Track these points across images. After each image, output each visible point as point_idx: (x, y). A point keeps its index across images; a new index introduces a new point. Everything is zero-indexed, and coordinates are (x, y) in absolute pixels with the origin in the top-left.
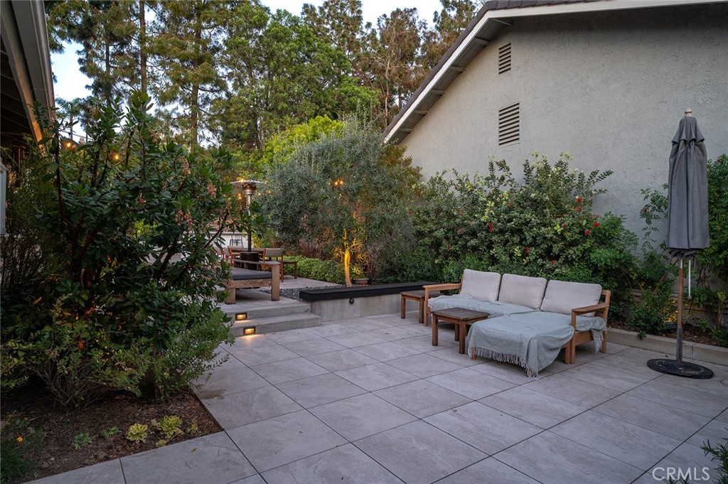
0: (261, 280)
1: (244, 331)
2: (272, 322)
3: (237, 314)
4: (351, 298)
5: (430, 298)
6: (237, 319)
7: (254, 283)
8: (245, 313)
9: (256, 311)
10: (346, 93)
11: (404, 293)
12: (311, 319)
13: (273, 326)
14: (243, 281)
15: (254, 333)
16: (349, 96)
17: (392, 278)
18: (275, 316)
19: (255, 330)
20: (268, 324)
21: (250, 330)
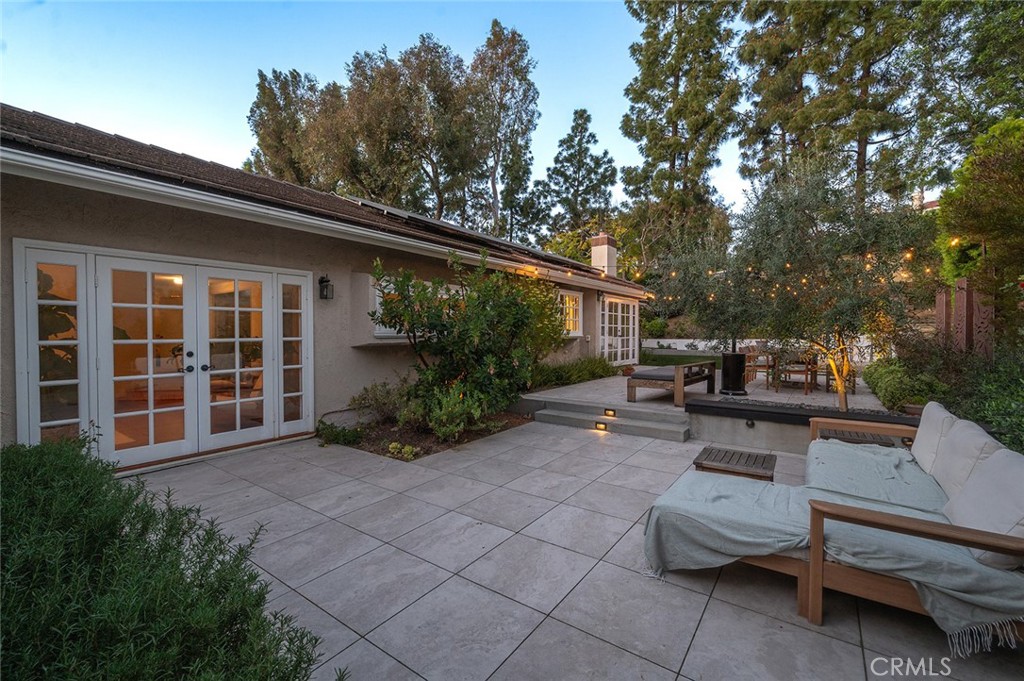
0: (661, 383)
1: (597, 425)
2: (625, 424)
3: (608, 410)
4: (750, 420)
6: (606, 415)
8: (615, 411)
9: (624, 410)
12: (672, 432)
14: (643, 381)
15: (605, 429)
19: (607, 426)
20: (622, 425)
21: (602, 426)
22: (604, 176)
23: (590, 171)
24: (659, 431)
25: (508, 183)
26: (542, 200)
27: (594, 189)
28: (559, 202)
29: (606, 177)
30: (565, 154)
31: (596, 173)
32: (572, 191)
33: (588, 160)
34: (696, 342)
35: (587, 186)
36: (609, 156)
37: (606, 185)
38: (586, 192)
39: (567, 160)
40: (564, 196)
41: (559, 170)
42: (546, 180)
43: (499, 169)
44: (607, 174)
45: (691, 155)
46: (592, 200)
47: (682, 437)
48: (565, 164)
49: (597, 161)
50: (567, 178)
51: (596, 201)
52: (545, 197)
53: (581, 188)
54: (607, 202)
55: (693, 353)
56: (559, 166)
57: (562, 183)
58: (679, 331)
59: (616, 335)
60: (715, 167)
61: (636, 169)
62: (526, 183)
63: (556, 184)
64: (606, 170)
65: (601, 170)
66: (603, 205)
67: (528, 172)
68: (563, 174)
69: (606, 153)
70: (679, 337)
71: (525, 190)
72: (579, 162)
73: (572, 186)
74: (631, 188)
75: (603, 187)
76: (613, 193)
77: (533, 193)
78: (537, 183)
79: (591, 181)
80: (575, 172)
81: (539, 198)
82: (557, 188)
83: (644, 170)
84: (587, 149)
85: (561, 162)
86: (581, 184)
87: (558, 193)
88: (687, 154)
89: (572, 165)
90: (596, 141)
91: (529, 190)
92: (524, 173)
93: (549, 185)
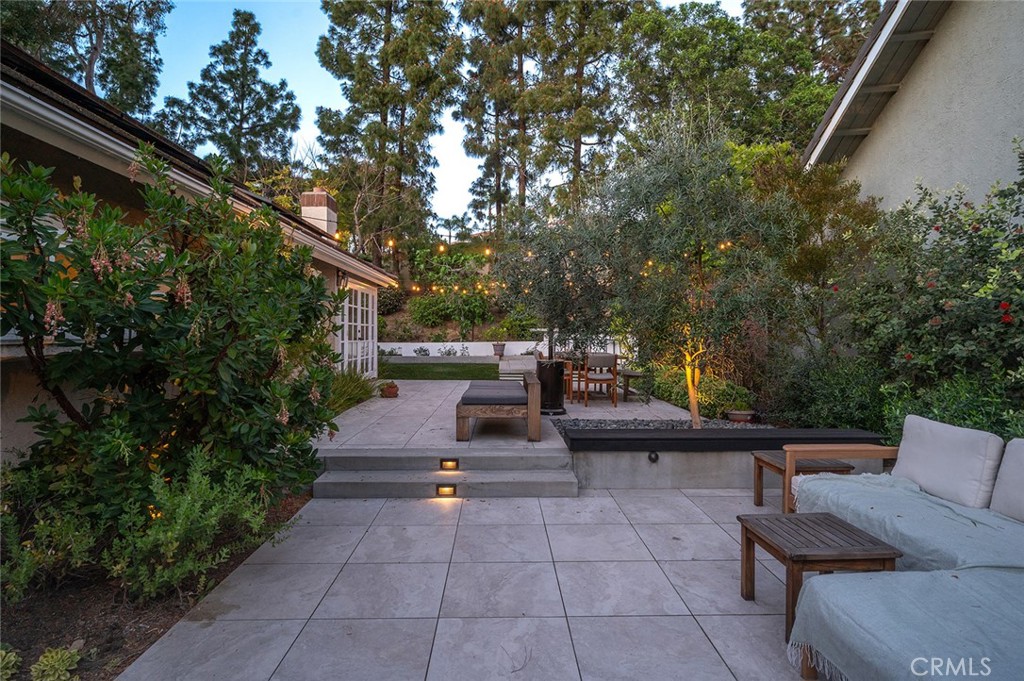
0: (509, 408)
1: (438, 490)
2: (484, 481)
3: (443, 460)
4: (653, 452)
5: (797, 473)
6: (442, 468)
7: (499, 410)
8: (456, 460)
9: (474, 458)
10: (797, 102)
11: (759, 454)
12: (558, 484)
13: (486, 487)
14: (481, 407)
15: (454, 494)
16: (805, 106)
17: (792, 415)
18: (506, 469)
19: (456, 489)
20: (478, 484)
21: (447, 490)
22: (281, 115)
23: (259, 104)
24: (543, 484)
25: (112, 90)
26: (180, 130)
27: (268, 131)
28: (212, 138)
29: (285, 118)
30: (220, 68)
31: (270, 108)
32: (230, 125)
33: (258, 88)
34: (426, 345)
35: (254, 126)
36: (288, 89)
37: (285, 128)
38: (252, 131)
39: (224, 78)
40: (219, 130)
41: (209, 91)
42: (188, 100)
43: (98, 64)
44: (287, 113)
45: (409, 111)
46: (264, 146)
47: (575, 490)
48: (220, 84)
49: (272, 93)
50: (223, 106)
51: (269, 148)
52: (187, 127)
53: (245, 126)
54: (284, 152)
55: (425, 360)
56: (209, 84)
57: (214, 113)
58: (400, 332)
59: (355, 339)
60: (437, 134)
61: (338, 113)
62: (148, 98)
63: (206, 110)
64: (284, 107)
65: (277, 106)
66: (279, 156)
67: (151, 81)
68: (216, 98)
69: (283, 84)
70: (402, 340)
71: (147, 108)
72: (243, 85)
73: (233, 120)
74: (328, 138)
75: (280, 130)
76: (294, 142)
77: (163, 115)
78: (172, 102)
79: (261, 118)
80: (235, 100)
81: (174, 125)
82: (206, 116)
83: (349, 118)
84: (255, 72)
85: (213, 79)
86: (245, 118)
87: (209, 125)
88: (403, 110)
89: (233, 87)
90: (268, 64)
91: (154, 110)
92: (146, 80)
93: (193, 110)
